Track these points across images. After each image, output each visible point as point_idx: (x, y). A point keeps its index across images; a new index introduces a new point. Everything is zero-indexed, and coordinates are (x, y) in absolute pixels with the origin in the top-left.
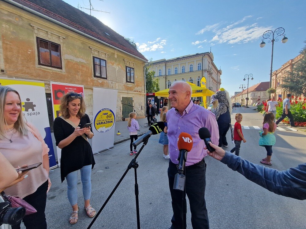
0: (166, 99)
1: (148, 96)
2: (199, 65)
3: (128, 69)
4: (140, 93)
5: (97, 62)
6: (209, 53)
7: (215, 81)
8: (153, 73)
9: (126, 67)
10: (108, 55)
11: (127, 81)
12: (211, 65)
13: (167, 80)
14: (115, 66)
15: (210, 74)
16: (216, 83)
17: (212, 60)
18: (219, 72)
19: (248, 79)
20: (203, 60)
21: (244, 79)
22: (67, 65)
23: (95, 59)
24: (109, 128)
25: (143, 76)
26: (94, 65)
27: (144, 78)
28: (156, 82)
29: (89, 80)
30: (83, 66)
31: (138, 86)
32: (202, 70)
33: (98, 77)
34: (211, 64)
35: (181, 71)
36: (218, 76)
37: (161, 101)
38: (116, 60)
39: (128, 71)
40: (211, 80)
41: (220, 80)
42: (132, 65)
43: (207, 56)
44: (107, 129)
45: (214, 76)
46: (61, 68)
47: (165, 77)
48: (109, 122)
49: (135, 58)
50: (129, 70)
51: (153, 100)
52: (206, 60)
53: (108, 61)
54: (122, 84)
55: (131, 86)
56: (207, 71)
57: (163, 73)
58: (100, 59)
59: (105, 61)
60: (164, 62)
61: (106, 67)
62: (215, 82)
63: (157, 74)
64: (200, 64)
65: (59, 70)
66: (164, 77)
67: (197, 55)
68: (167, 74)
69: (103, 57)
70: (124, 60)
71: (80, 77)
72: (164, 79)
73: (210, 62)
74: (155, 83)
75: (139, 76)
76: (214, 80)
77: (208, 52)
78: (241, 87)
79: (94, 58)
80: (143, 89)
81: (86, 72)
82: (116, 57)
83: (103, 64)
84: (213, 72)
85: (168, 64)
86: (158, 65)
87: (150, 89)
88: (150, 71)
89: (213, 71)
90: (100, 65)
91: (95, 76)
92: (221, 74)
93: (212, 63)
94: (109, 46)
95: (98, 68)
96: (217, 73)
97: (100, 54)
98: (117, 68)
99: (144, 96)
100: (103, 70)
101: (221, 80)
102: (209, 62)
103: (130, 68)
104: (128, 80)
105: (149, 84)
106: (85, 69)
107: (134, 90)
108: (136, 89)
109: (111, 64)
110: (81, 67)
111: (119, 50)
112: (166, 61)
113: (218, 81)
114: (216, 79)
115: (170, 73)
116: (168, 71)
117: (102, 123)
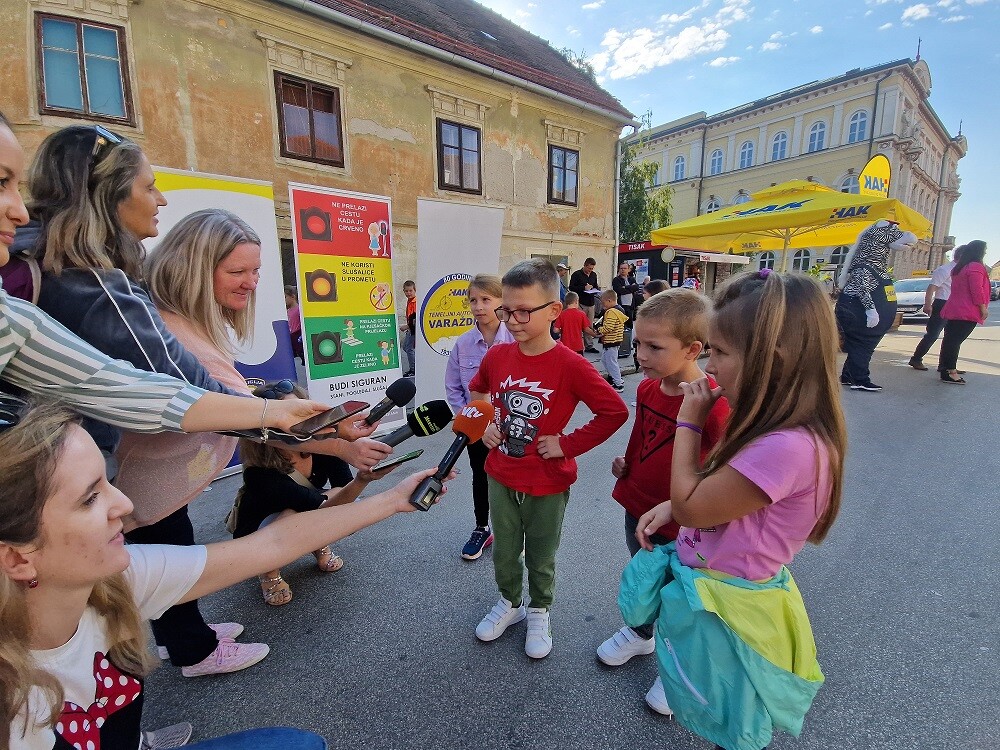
0: (693, 262)
2: (858, 121)
3: (557, 153)
4: (595, 240)
5: (451, 138)
6: (912, 65)
7: (930, 185)
8: (652, 170)
9: (551, 147)
10: (488, 109)
11: (551, 199)
12: (915, 118)
13: (706, 194)
14: (509, 147)
15: (907, 152)
16: (934, 196)
17: (922, 95)
18: (954, 147)
20: (880, 97)
22: (357, 152)
23: (445, 127)
25: (611, 178)
26: (441, 147)
27: (615, 187)
28: (661, 205)
30: (404, 154)
31: (588, 215)
32: (872, 139)
33: (450, 188)
34: (916, 109)
35: (770, 152)
36: (947, 163)
37: (676, 270)
38: (513, 125)
39: (555, 162)
40: (911, 180)
41: (955, 181)
42: (573, 139)
43: (898, 79)
45: (928, 163)
46: (341, 164)
47: (697, 185)
49: (582, 110)
50: (559, 159)
51: (643, 269)
52: (896, 96)
53: (486, 132)
54: (534, 211)
55: (564, 215)
56: (896, 145)
57: (691, 170)
58: (460, 126)
59: (477, 130)
60: (701, 125)
61: (479, 152)
62: (928, 191)
63: (665, 176)
64: (863, 115)
65: (335, 170)
66: (693, 185)
67: (853, 75)
68: (707, 172)
69: (469, 117)
70: (542, 122)
71: (395, 192)
72: (695, 193)
73: (914, 102)
74: (655, 205)
75: (597, 182)
76: (925, 181)
77: (907, 61)
79: (440, 122)
80: (609, 224)
81: (414, 172)
82: (514, 112)
83: (470, 141)
84: (925, 145)
85: (713, 132)
86: (672, 142)
87: (635, 229)
88: (639, 162)
89: (926, 140)
90: (460, 148)
91: (442, 185)
92: (961, 155)
93: (920, 107)
94: (490, 77)
95: (451, 155)
96: (940, 148)
97: (461, 110)
98: (518, 156)
99: (610, 250)
100: (470, 160)
101: (959, 181)
102: (908, 105)
103: (565, 150)
104: (555, 196)
105: (633, 212)
106: (410, 164)
107: (574, 230)
108: (583, 225)
109: (497, 142)
110: (398, 157)
111: (526, 89)
112: (708, 122)
113: (945, 184)
114: (935, 178)
115: (719, 168)
116: (714, 161)
117: (447, 322)
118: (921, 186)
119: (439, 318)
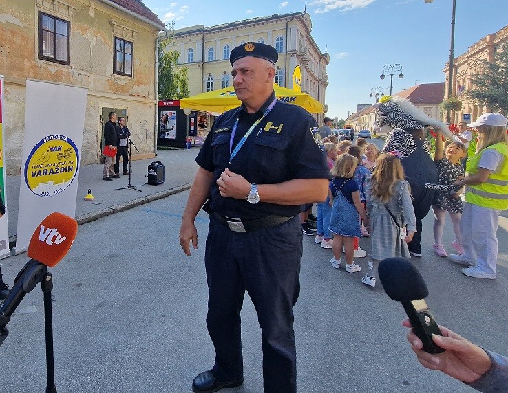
0: (202, 115)
1: (162, 108)
2: (279, 41)
3: (119, 43)
4: (143, 99)
5: (48, 25)
6: (303, 15)
7: (315, 78)
8: (176, 55)
9: (115, 38)
10: (74, 9)
11: (115, 72)
12: (305, 43)
13: (206, 72)
14: (88, 35)
15: (304, 62)
16: (317, 83)
17: (308, 31)
18: (324, 58)
19: (392, 75)
20: (289, 30)
21: (383, 76)
23: (44, 17)
24: (63, 185)
25: (153, 60)
26: (41, 31)
27: (155, 66)
28: (182, 77)
29: (27, 65)
30: (13, 33)
31: (139, 83)
32: (286, 52)
33: (47, 59)
34: (305, 38)
36: (321, 67)
37: (193, 120)
38: (91, 22)
39: (118, 48)
41: (325, 76)
42: (129, 35)
43: (296, 22)
44: (57, 187)
45: (312, 65)
47: (201, 66)
48: (63, 170)
49: (135, 18)
50: (120, 47)
51: (172, 118)
52: (296, 29)
53: (73, 24)
54: (105, 78)
55: (124, 82)
56: (298, 56)
57: (197, 57)
58: (55, 18)
59: (67, 22)
60: (201, 32)
61: (68, 36)
62: (313, 81)
63: (183, 59)
64: (281, 39)
66: (199, 66)
67: (275, 17)
68: (206, 59)
69: (61, 13)
70: (110, 22)
71: (5, 59)
72: (200, 71)
73: (305, 35)
74: (178, 77)
75: (143, 61)
76: (312, 75)
77: (300, 13)
78: (374, 94)
79: (41, 14)
80: (152, 89)
81: (20, 46)
82: (92, 14)
83: (62, 28)
84: (310, 57)
85: (208, 37)
86: (186, 39)
87: (167, 92)
88: (167, 51)
89: (310, 54)
90: (55, 33)
91: (41, 57)
92: (327, 63)
93: (307, 37)
95: (49, 37)
96: (318, 59)
97: (56, 8)
98: (94, 42)
99: (153, 106)
100: (62, 42)
101: (327, 76)
102: (301, 35)
103: (124, 41)
104: (118, 70)
105: (165, 80)
106: (18, 40)
107: (130, 92)
108: (136, 89)
109: (80, 32)
110: (8, 34)
112: (205, 31)
113: (321, 78)
114: (316, 74)
115: (212, 58)
116: (209, 53)
117: (45, 172)
118: (310, 78)
119: (40, 169)
